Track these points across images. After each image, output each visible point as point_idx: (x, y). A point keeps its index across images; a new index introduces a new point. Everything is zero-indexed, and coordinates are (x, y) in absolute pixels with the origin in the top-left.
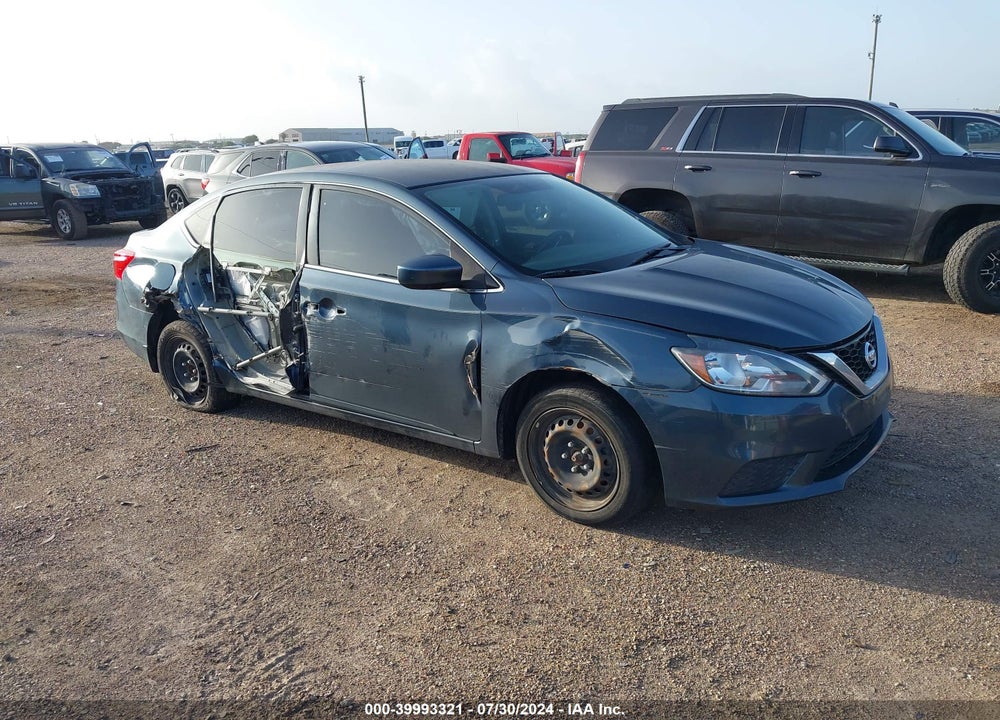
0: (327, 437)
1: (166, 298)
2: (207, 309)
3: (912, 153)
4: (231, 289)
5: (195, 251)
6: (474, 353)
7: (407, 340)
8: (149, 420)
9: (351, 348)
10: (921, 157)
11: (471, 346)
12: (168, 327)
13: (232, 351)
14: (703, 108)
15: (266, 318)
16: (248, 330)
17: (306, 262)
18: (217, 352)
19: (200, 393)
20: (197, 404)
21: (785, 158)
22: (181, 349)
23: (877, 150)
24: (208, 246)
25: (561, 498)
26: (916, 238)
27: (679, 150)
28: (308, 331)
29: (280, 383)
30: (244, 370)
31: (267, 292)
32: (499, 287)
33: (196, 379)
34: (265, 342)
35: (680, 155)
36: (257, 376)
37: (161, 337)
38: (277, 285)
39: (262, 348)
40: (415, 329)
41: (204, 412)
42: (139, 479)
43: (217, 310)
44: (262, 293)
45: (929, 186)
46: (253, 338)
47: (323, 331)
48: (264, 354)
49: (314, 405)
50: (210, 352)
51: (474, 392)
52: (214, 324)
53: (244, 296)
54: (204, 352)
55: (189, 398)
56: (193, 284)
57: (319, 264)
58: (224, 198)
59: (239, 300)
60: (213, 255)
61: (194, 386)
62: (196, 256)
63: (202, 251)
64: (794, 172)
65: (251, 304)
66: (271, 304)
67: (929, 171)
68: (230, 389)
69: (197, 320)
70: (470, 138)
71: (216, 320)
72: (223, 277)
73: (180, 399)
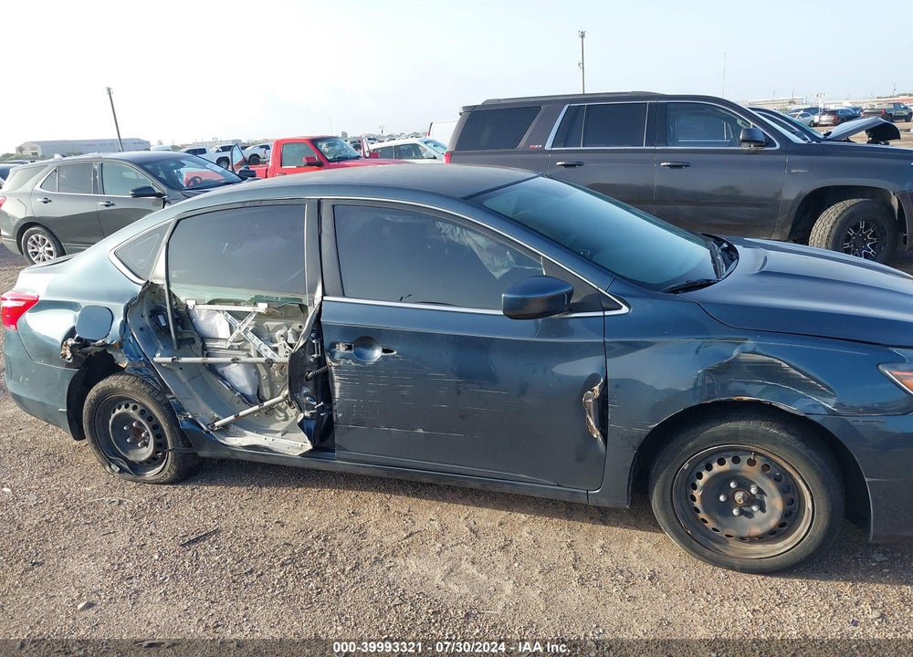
0: (348, 497)
1: (99, 350)
2: (169, 359)
3: (769, 143)
4: (196, 331)
5: (139, 289)
6: (596, 388)
7: (492, 379)
8: (96, 507)
9: (405, 393)
10: (778, 146)
11: (592, 381)
12: (101, 385)
13: (204, 407)
14: (567, 106)
15: (254, 365)
16: (224, 379)
17: (324, 294)
18: (182, 410)
19: (153, 461)
20: (151, 474)
21: (654, 151)
22: (123, 409)
23: (744, 141)
24: (161, 282)
25: (717, 546)
26: (782, 218)
27: (548, 146)
28: (336, 377)
29: (283, 441)
30: (225, 429)
31: (257, 332)
32: (620, 308)
33: (146, 444)
34: (249, 391)
35: (550, 152)
36: (245, 435)
37: (88, 397)
38: (271, 324)
39: (248, 401)
40: (501, 365)
41: (164, 483)
42: (142, 599)
43: (184, 360)
44: (250, 335)
45: (789, 172)
46: (233, 389)
47: (363, 374)
48: (256, 407)
49: (339, 463)
50: (172, 410)
51: (596, 434)
52: (176, 376)
53: (217, 339)
54: (163, 412)
55: (136, 469)
56: (142, 329)
57: (344, 296)
58: (179, 221)
59: (209, 344)
60: (169, 291)
61: (145, 452)
62: (142, 295)
63: (150, 288)
64: (665, 164)
65: (231, 348)
66: (264, 347)
67: (788, 158)
68: (204, 453)
69: (151, 373)
70: (281, 144)
71: (179, 372)
72: (184, 318)
73: (122, 470)
